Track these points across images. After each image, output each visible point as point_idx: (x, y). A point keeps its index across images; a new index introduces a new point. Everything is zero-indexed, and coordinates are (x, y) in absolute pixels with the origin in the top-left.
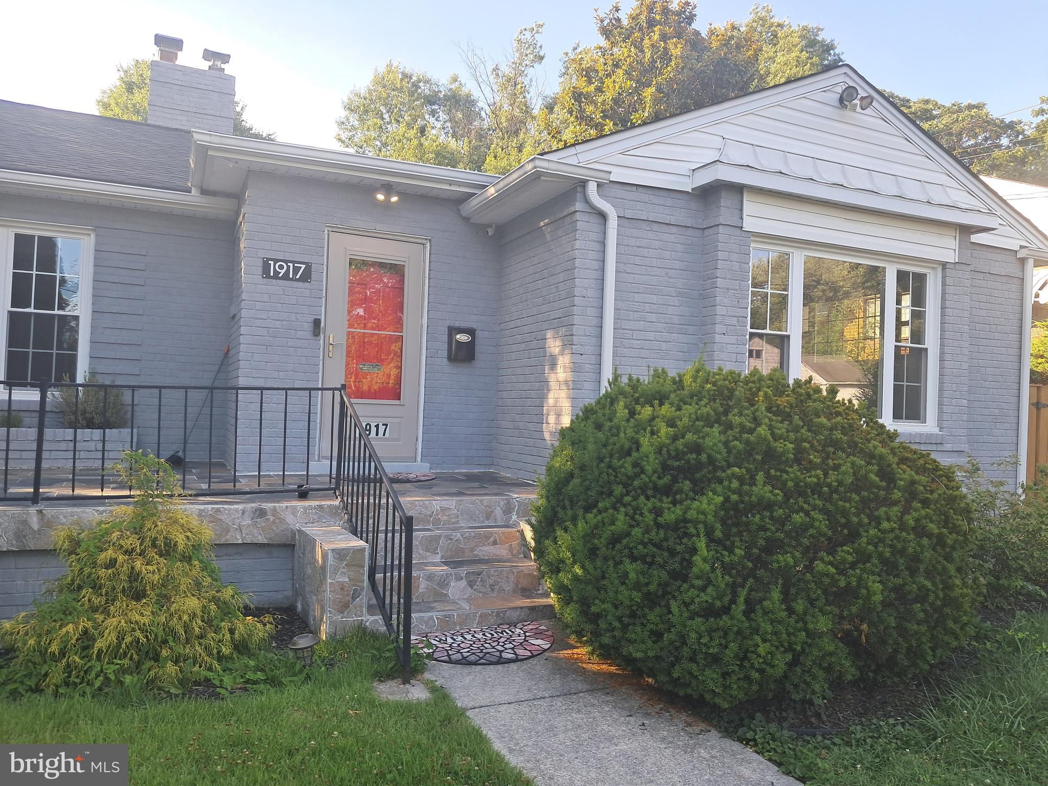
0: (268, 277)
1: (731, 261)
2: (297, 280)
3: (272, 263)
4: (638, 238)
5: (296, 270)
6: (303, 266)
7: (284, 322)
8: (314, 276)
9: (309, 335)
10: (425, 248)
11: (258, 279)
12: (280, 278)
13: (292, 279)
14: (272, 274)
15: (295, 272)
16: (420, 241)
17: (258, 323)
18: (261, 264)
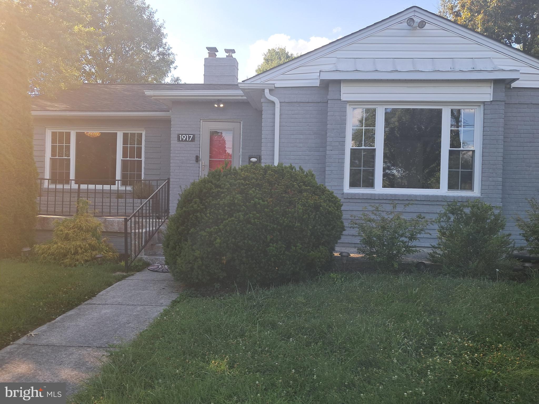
0: (179, 141)
1: (336, 116)
2: (190, 141)
3: (181, 135)
4: (293, 110)
5: (189, 137)
6: (192, 136)
7: (186, 158)
8: (196, 139)
9: (194, 162)
10: (240, 124)
11: (176, 142)
12: (184, 141)
13: (188, 141)
14: (181, 140)
15: (189, 138)
16: (238, 121)
17: (176, 158)
18: (177, 136)
